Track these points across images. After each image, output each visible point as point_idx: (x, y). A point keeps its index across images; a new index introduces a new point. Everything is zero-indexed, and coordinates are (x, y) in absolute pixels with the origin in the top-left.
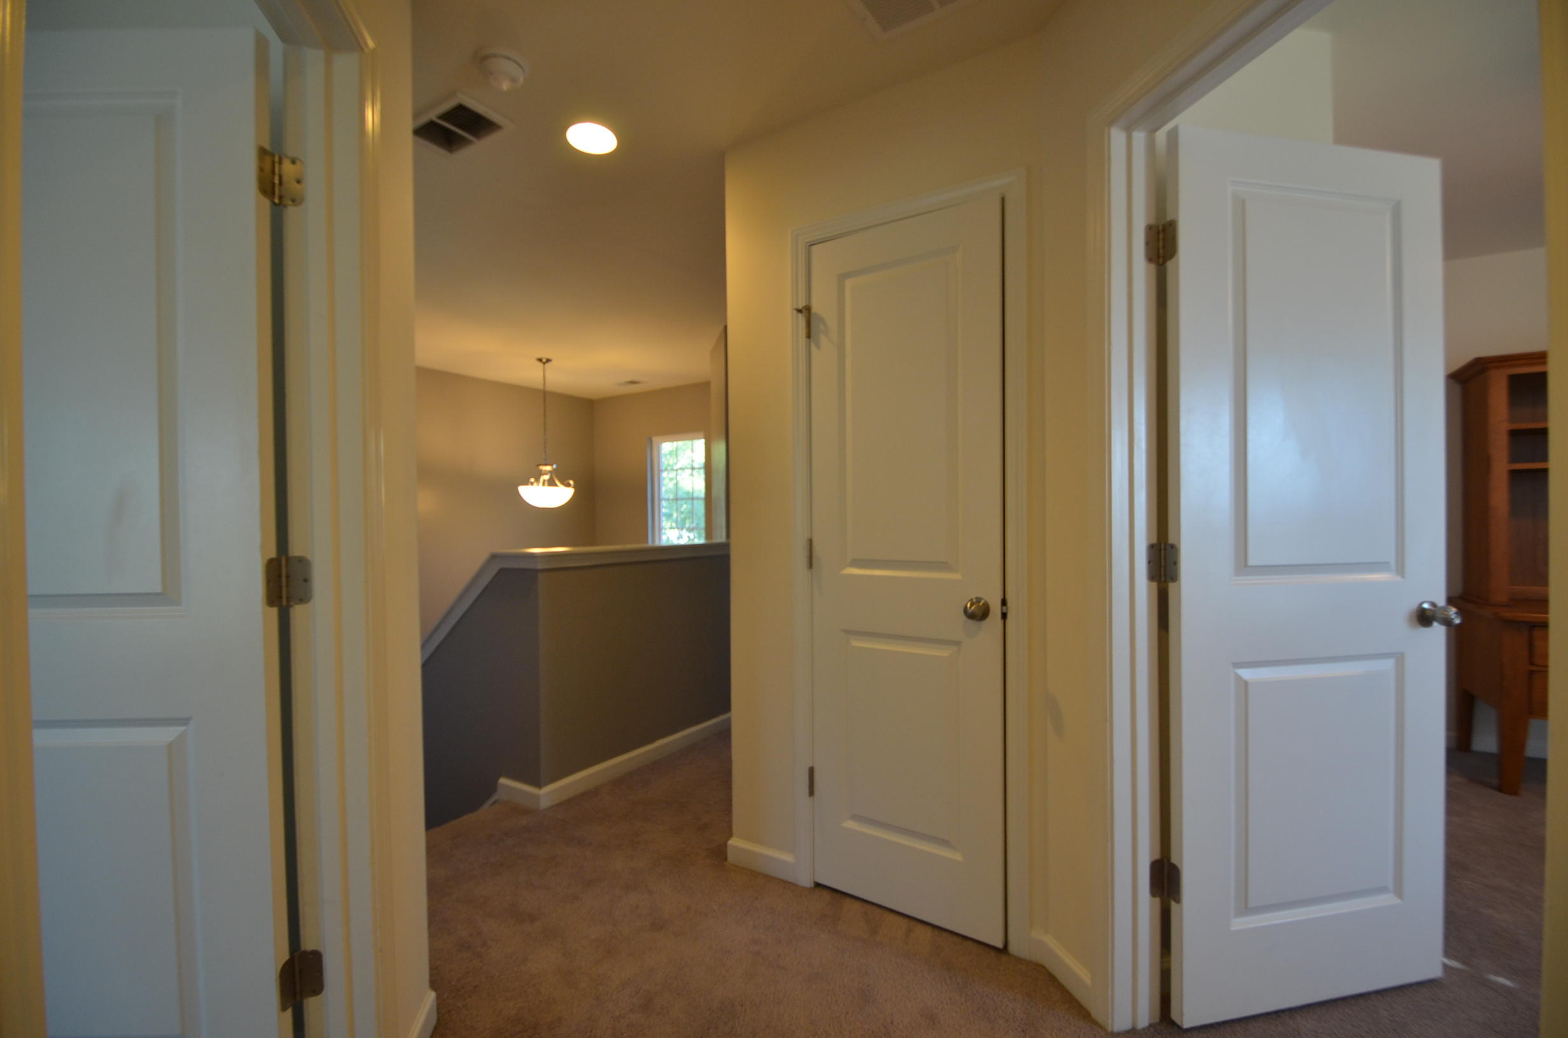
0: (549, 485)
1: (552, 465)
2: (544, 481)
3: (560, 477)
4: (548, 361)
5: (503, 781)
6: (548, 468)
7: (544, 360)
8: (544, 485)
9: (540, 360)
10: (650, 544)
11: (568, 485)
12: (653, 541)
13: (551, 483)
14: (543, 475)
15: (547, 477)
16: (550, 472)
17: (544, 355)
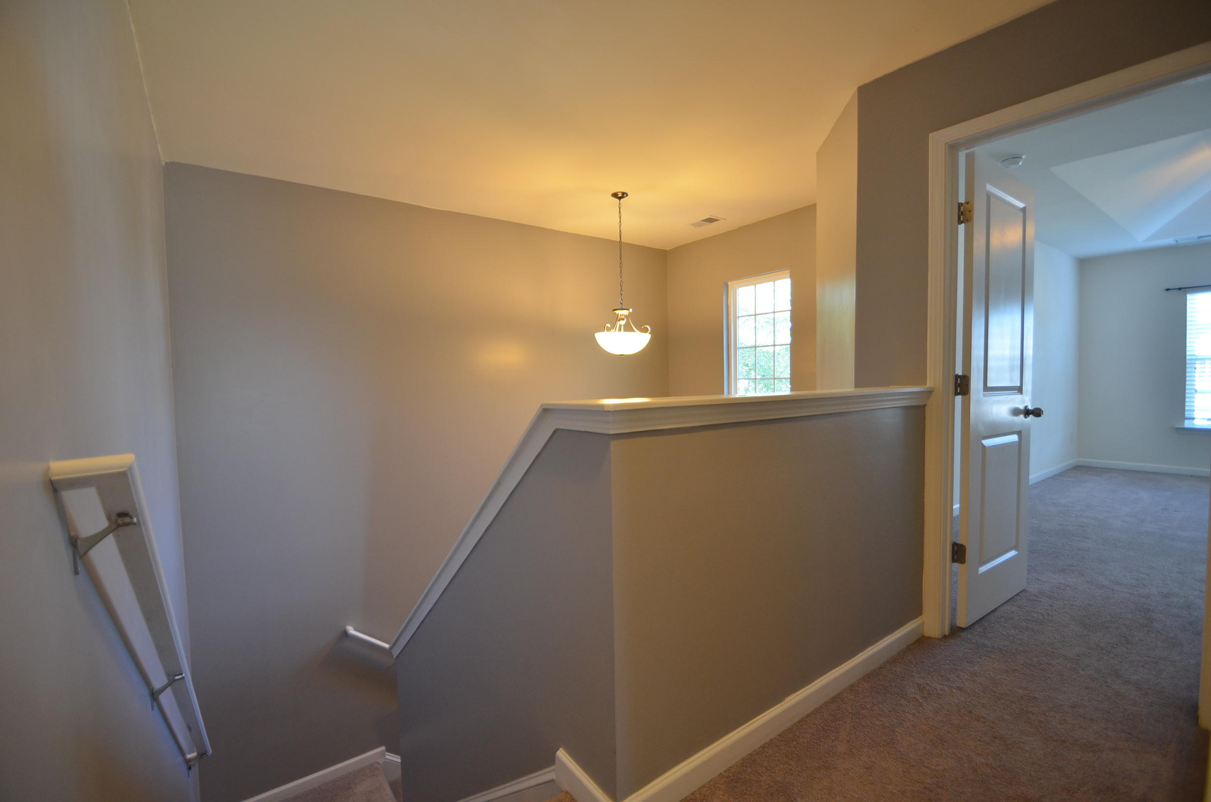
0: (625, 330)
1: (628, 310)
2: (620, 326)
3: (635, 323)
4: (624, 195)
5: (562, 754)
6: (625, 312)
7: (620, 195)
8: (620, 330)
9: (615, 195)
10: (725, 396)
11: (645, 330)
12: (729, 392)
13: (628, 328)
14: (619, 321)
15: (623, 323)
16: (626, 316)
17: (619, 189)
